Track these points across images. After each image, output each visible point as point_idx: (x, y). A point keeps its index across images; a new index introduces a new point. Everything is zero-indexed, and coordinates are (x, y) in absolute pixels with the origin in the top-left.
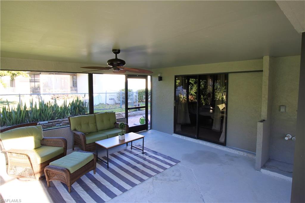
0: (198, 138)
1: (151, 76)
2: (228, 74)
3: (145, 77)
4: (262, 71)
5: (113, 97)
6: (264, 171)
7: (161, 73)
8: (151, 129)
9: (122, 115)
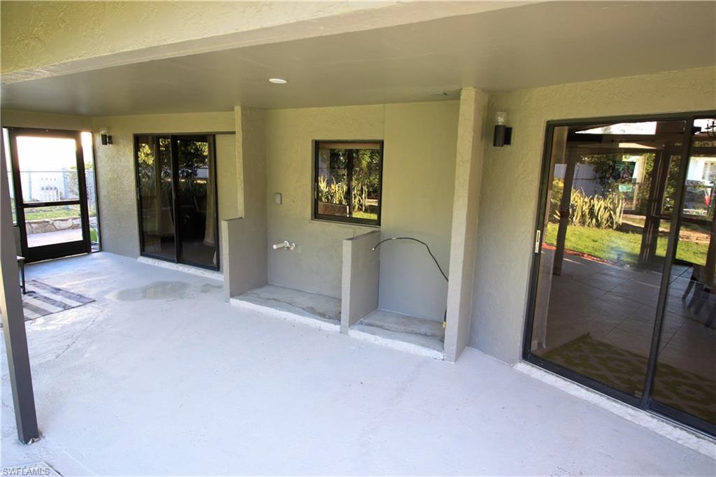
0: (180, 260)
1: (92, 132)
2: (214, 136)
3: (74, 134)
4: (234, 133)
5: (53, 184)
6: (234, 302)
7: (109, 128)
8: (101, 250)
9: (53, 224)
